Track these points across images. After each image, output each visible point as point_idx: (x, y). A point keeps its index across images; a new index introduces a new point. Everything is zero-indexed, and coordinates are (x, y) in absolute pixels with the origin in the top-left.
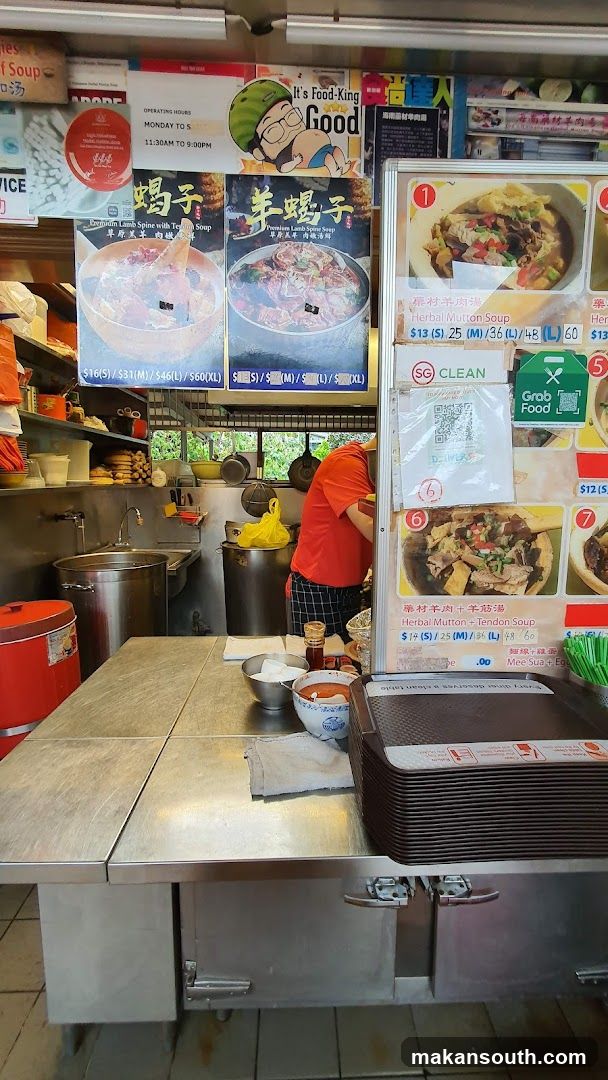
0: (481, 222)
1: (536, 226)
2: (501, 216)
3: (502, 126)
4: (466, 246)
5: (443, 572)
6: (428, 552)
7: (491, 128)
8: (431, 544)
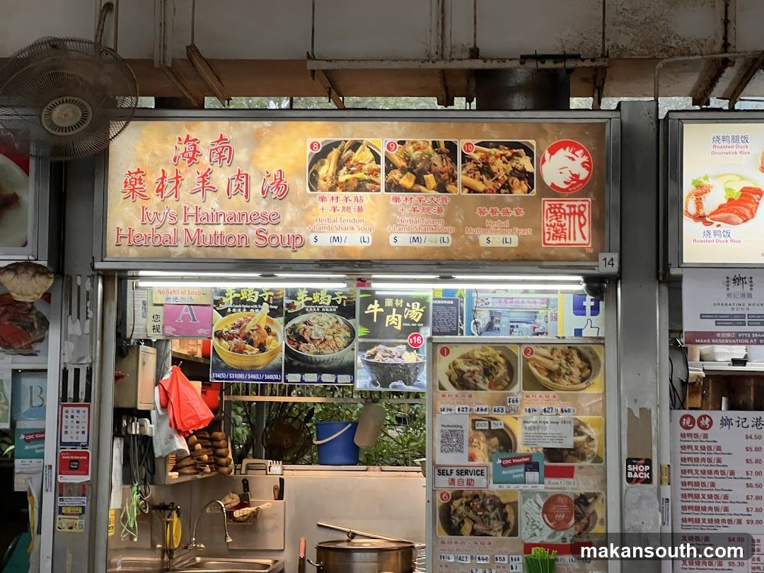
0: (470, 362)
1: (496, 363)
2: (479, 359)
3: (490, 305)
4: (464, 373)
5: (459, 524)
6: (452, 513)
7: (485, 306)
8: (453, 508)
